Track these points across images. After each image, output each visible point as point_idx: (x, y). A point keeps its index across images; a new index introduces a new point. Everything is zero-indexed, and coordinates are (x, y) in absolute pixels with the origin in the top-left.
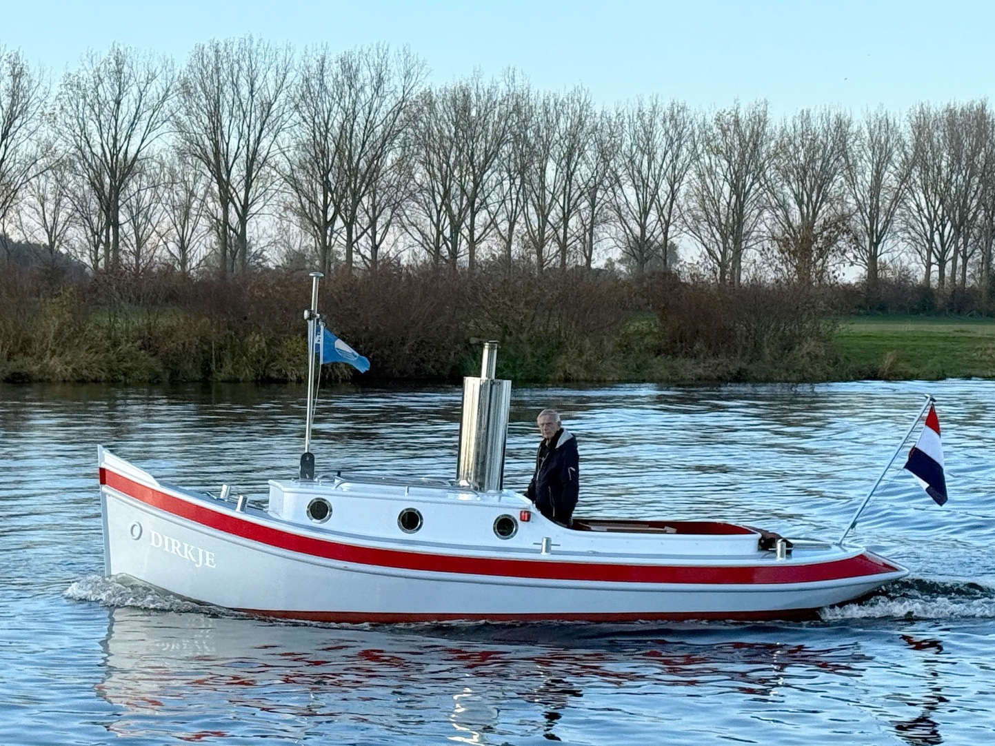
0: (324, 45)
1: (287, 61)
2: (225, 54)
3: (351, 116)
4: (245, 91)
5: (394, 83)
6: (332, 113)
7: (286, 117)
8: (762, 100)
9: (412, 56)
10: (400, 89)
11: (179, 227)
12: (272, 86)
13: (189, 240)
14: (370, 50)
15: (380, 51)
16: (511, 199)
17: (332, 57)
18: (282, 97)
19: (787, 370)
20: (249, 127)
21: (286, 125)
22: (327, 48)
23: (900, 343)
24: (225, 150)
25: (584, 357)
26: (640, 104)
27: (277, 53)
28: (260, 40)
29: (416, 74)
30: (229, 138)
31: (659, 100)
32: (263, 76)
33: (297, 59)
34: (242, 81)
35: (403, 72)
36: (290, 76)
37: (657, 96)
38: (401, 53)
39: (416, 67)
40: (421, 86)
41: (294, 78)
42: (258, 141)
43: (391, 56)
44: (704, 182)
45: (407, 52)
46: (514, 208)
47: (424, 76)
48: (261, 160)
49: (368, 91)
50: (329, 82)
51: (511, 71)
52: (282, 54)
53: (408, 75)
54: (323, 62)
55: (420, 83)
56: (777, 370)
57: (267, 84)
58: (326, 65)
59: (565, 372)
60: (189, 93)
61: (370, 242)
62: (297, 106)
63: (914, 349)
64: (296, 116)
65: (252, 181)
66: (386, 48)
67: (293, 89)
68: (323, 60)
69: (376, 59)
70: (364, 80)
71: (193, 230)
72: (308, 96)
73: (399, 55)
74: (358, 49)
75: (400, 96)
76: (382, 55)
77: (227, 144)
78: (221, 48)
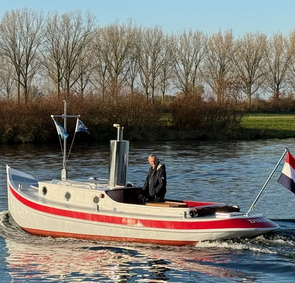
0: (56, 10)
1: (41, 17)
2: (17, 15)
3: (67, 38)
4: (25, 29)
5: (85, 25)
6: (60, 37)
7: (41, 39)
8: (230, 29)
9: (91, 14)
10: (87, 27)
11: (6, 83)
12: (35, 26)
13: (10, 88)
14: (74, 12)
15: (78, 12)
16: (132, 69)
17: (60, 15)
18: (40, 31)
19: (223, 135)
20: (27, 43)
21: (42, 42)
22: (57, 11)
23: (270, 123)
24: (18, 53)
25: (141, 131)
26: (185, 32)
27: (37, 14)
28: (31, 9)
29: (92, 21)
30: (20, 47)
31: (192, 29)
32: (32, 23)
33: (45, 17)
34: (24, 25)
35: (87, 20)
36: (43, 22)
37: (191, 28)
38: (87, 13)
39: (92, 18)
40: (94, 26)
41: (44, 24)
42: (31, 48)
43: (82, 14)
44: (210, 61)
45: (89, 13)
46: (133, 73)
47: (95, 22)
48: (32, 56)
49: (74, 28)
50: (59, 24)
51: (130, 20)
52: (39, 14)
53: (89, 21)
54: (56, 17)
55: (94, 25)
56: (218, 135)
57: (34, 26)
58: (57, 18)
59: (133, 137)
60: (3, 30)
61: (80, 87)
62: (46, 34)
63: (275, 125)
64: (45, 38)
65: (28, 64)
66: (80, 11)
67: (44, 28)
68: (56, 16)
69: (77, 16)
70: (72, 24)
71: (12, 84)
72: (51, 31)
73: (86, 14)
74: (69, 12)
75: (86, 30)
76: (79, 14)
77: (19, 50)
78: (15, 12)
